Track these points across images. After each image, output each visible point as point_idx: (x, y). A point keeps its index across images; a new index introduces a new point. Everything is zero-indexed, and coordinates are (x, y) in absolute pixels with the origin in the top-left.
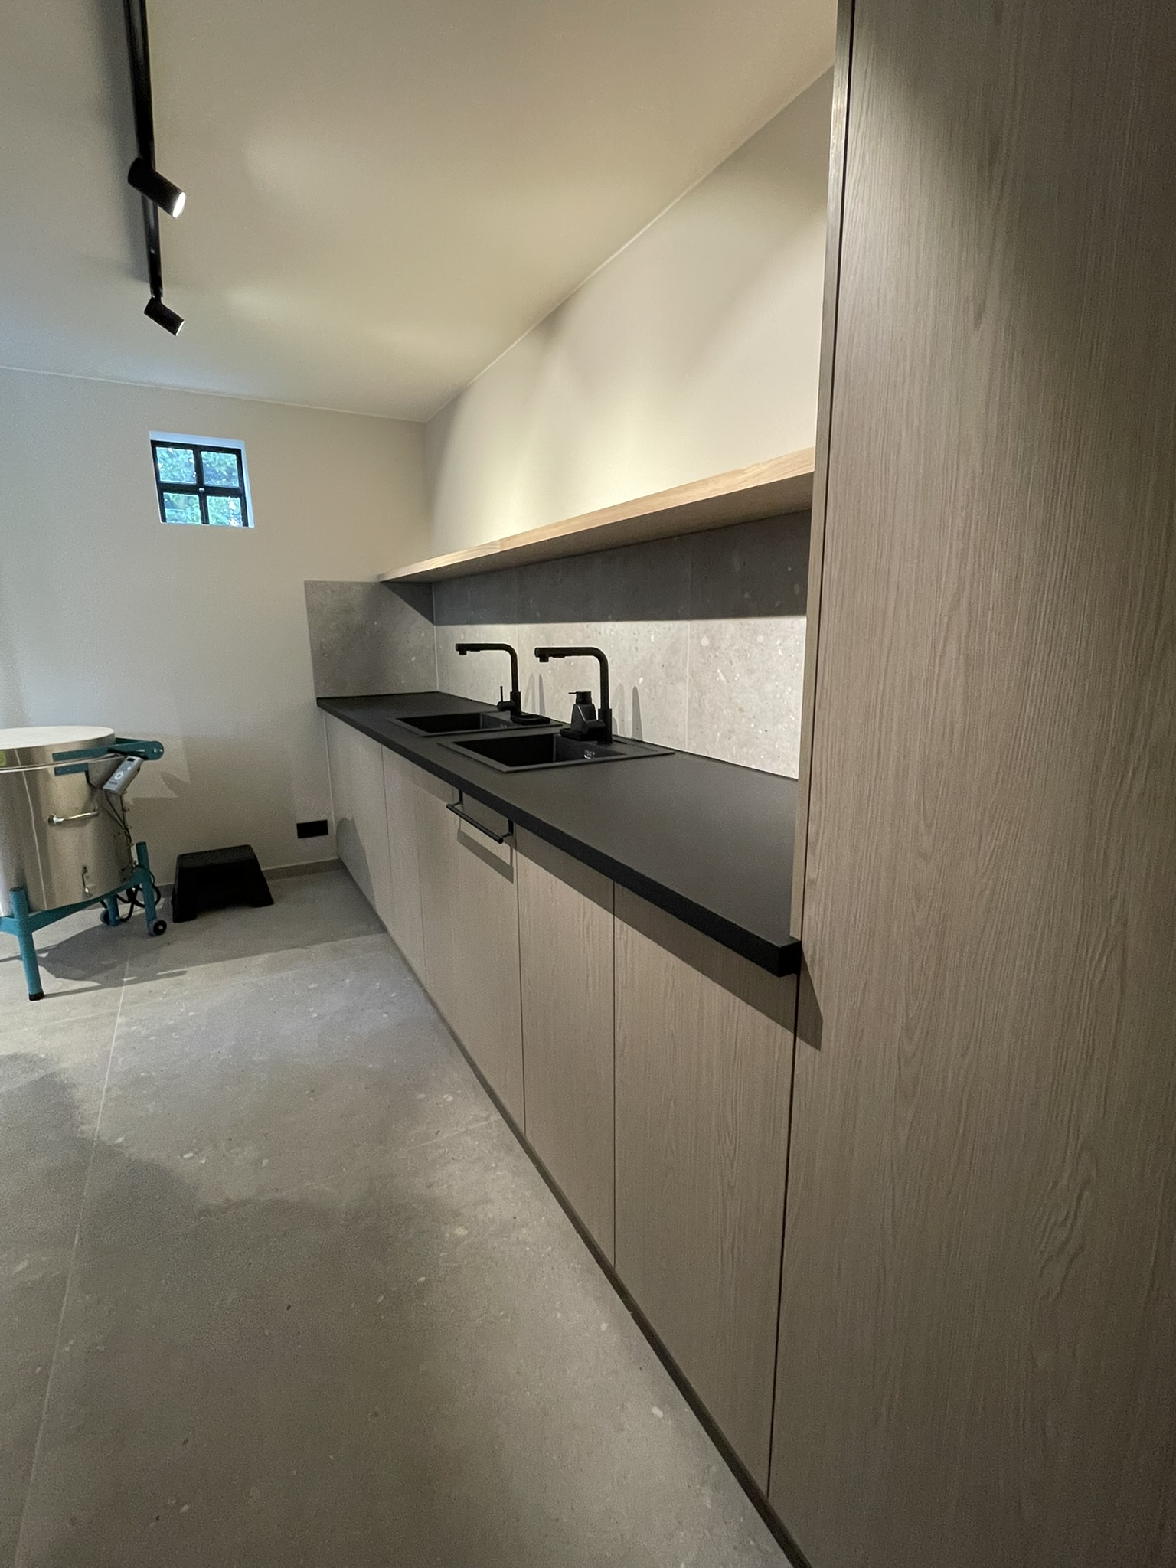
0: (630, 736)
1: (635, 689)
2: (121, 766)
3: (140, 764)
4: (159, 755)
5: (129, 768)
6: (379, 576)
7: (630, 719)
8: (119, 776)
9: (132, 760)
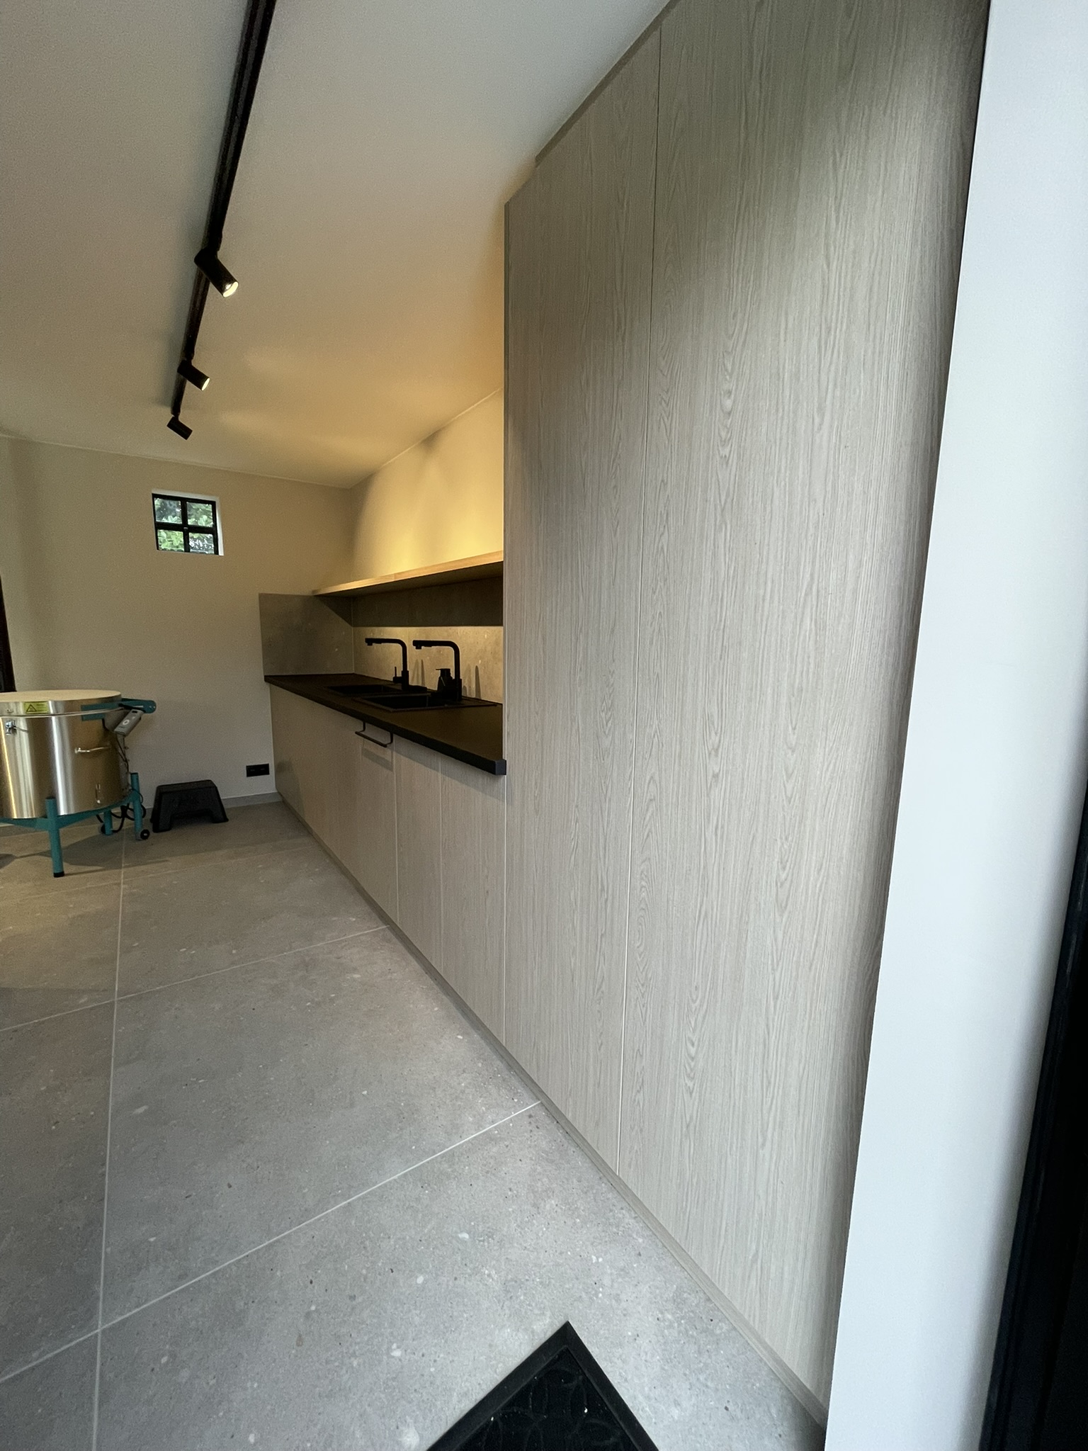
0: (474, 696)
1: (477, 667)
2: (128, 716)
3: (141, 715)
4: (153, 710)
5: (134, 718)
6: (314, 592)
7: (474, 686)
8: (126, 722)
9: (136, 712)
